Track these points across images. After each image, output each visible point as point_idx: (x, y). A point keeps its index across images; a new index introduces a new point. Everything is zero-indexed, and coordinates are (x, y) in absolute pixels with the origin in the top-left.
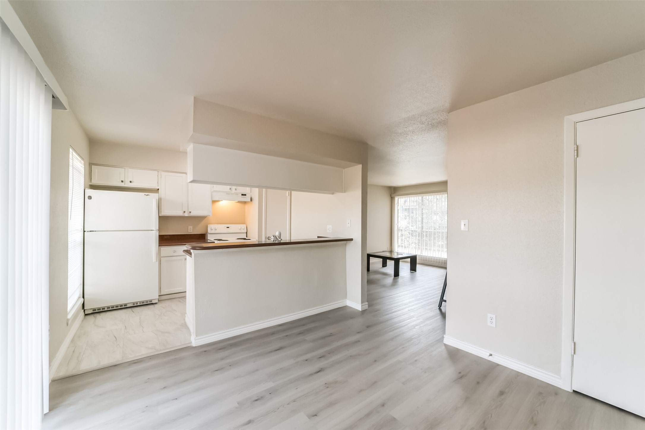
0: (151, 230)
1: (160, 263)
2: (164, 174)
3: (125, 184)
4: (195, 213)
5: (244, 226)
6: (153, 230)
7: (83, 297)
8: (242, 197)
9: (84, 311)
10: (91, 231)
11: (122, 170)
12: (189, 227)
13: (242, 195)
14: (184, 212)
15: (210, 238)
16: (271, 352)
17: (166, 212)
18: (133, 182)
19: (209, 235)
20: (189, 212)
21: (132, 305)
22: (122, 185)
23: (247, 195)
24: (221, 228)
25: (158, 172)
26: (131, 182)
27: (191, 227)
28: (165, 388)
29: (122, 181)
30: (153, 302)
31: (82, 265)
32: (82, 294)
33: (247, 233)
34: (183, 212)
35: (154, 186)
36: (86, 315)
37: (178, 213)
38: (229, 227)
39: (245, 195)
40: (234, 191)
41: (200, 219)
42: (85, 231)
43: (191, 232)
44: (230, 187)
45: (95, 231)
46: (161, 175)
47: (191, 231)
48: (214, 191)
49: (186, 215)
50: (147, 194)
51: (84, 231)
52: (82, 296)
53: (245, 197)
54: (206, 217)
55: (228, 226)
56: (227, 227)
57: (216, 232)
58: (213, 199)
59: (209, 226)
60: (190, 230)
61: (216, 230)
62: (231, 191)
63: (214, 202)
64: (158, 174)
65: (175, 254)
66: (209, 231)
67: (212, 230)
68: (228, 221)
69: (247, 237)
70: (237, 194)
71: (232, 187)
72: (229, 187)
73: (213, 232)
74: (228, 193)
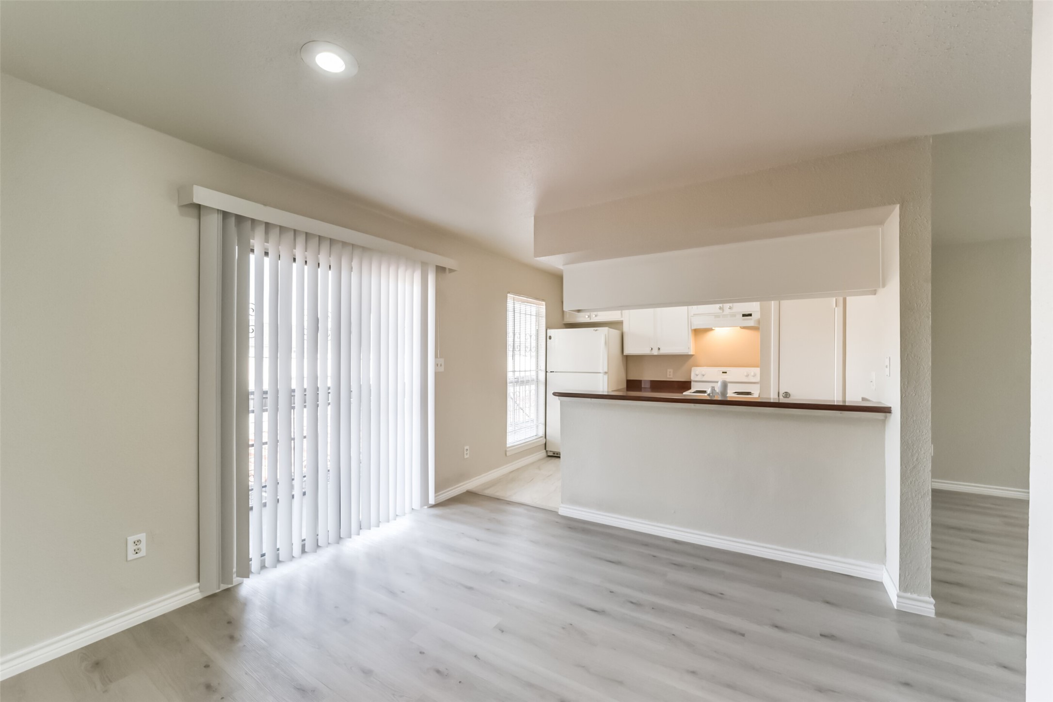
3: (590, 319)
4: (668, 350)
5: (754, 371)
7: (545, 438)
8: (744, 320)
9: (547, 451)
10: (551, 372)
12: (669, 370)
13: (744, 315)
14: (652, 349)
16: (600, 559)
17: (630, 350)
18: (598, 316)
19: (694, 382)
20: (659, 349)
22: (588, 320)
23: (752, 315)
24: (712, 373)
26: (596, 316)
27: (672, 371)
28: (488, 529)
32: (544, 434)
33: (759, 383)
34: (650, 349)
35: (618, 317)
36: (547, 457)
37: (646, 350)
38: (726, 372)
39: (750, 315)
40: (727, 311)
41: (683, 359)
43: (671, 378)
44: (721, 305)
45: (556, 372)
48: (694, 315)
49: (655, 352)
51: (546, 372)
52: (544, 436)
53: (751, 319)
54: (692, 355)
55: (724, 369)
56: (723, 372)
57: (704, 379)
58: (695, 328)
59: (693, 370)
60: (670, 375)
61: (703, 375)
62: (723, 311)
66: (694, 377)
67: (697, 375)
68: (725, 362)
70: (733, 315)
71: (724, 305)
72: (718, 306)
73: (700, 378)
74: (717, 316)
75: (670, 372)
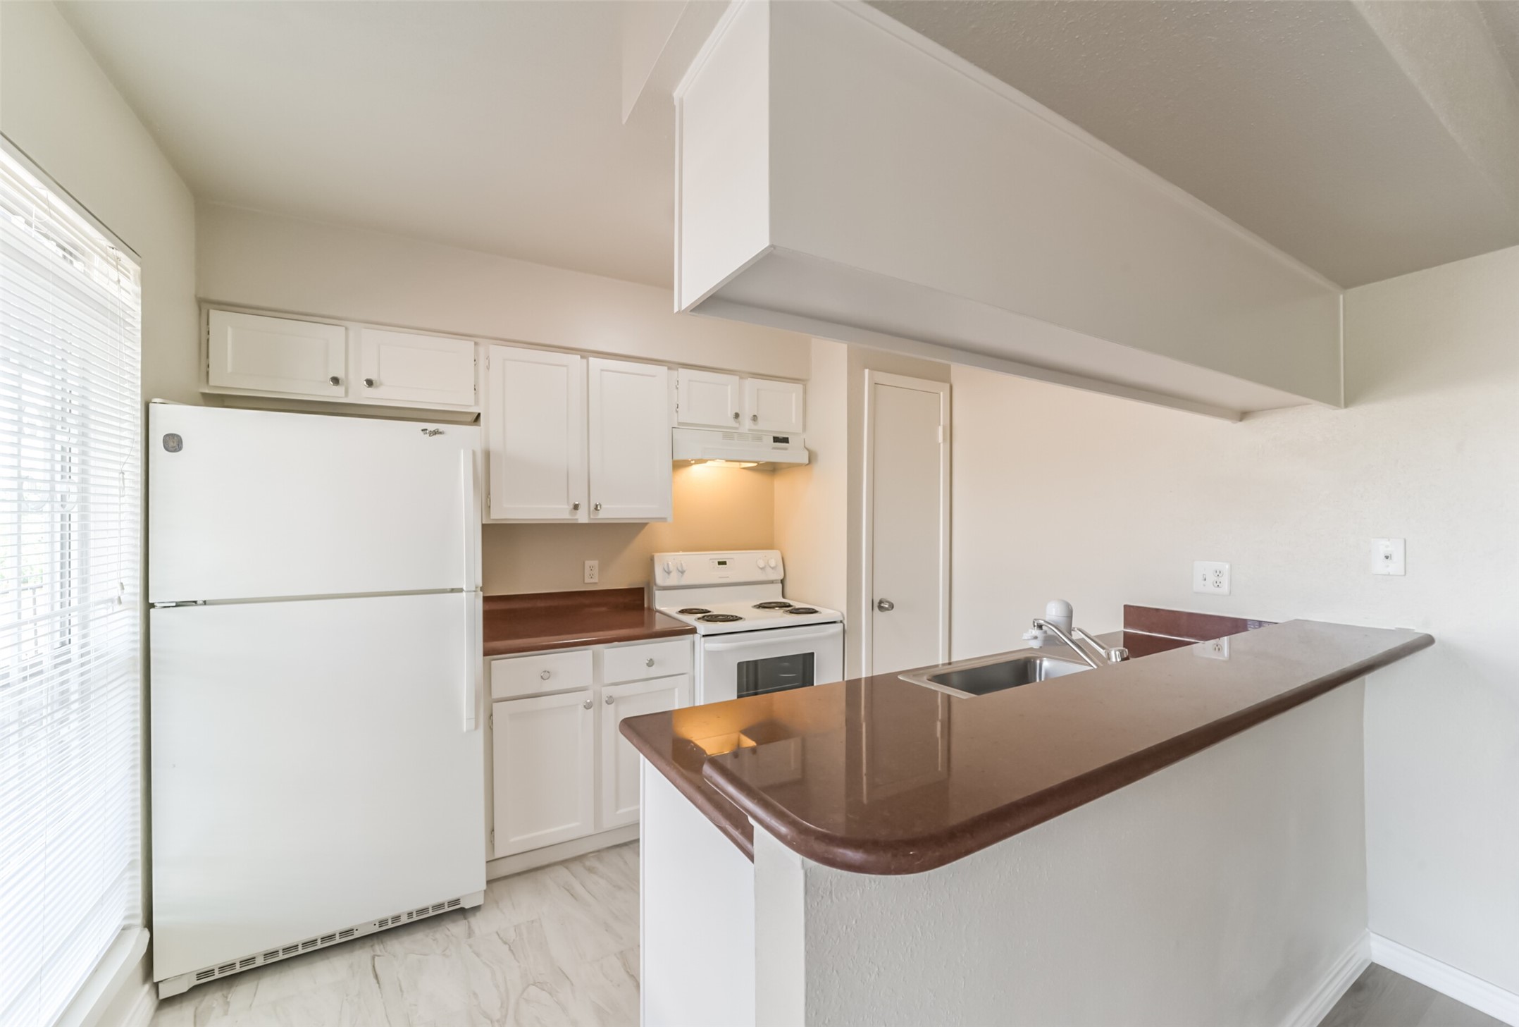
0: (453, 591)
1: (491, 729)
2: (498, 353)
3: (346, 390)
4: (613, 511)
5: (773, 557)
6: (461, 590)
7: (149, 924)
8: (774, 448)
10: (178, 605)
11: (334, 334)
12: (588, 563)
13: (776, 440)
14: (576, 507)
15: (666, 605)
17: (509, 510)
18: (381, 384)
19: (658, 594)
20: (592, 507)
21: (377, 929)
22: (335, 394)
23: (793, 439)
24: (699, 566)
25: (476, 344)
26: (370, 383)
27: (595, 563)
29: (336, 381)
30: (466, 904)
31: (139, 771)
32: (139, 911)
33: (782, 581)
34: (572, 507)
35: (463, 401)
36: (165, 1003)
37: (555, 510)
38: (724, 563)
39: (786, 440)
40: (748, 425)
41: (628, 530)
42: (152, 606)
43: (596, 583)
45: (205, 603)
46: (488, 358)
47: (596, 580)
48: (680, 424)
49: (582, 517)
50: (431, 427)
51: (149, 606)
53: (786, 449)
54: (645, 524)
55: (722, 555)
56: (720, 563)
57: (684, 582)
58: (678, 457)
59: (657, 556)
60: (592, 576)
61: (683, 572)
62: (737, 425)
63: (678, 465)
64: (476, 352)
65: (548, 686)
66: (660, 579)
67: (669, 573)
69: (784, 596)
70: (757, 436)
73: (673, 580)
74: (725, 434)
75: (591, 568)
